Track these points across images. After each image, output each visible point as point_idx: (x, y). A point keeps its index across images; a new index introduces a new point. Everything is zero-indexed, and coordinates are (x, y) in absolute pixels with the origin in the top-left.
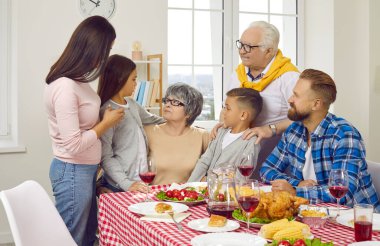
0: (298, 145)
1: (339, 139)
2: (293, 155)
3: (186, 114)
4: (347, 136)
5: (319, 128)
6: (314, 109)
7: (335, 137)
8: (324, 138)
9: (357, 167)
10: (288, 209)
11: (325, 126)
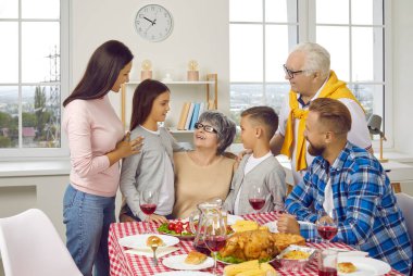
0: (320, 177)
1: (352, 173)
2: (316, 187)
3: (218, 142)
4: (362, 170)
5: (337, 160)
6: (327, 141)
7: (350, 171)
8: (342, 171)
9: (373, 204)
10: (266, 250)
11: (344, 159)
